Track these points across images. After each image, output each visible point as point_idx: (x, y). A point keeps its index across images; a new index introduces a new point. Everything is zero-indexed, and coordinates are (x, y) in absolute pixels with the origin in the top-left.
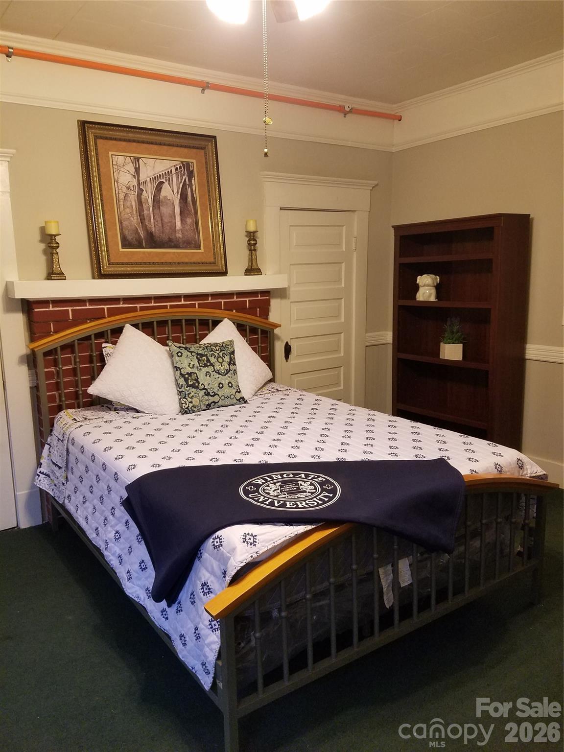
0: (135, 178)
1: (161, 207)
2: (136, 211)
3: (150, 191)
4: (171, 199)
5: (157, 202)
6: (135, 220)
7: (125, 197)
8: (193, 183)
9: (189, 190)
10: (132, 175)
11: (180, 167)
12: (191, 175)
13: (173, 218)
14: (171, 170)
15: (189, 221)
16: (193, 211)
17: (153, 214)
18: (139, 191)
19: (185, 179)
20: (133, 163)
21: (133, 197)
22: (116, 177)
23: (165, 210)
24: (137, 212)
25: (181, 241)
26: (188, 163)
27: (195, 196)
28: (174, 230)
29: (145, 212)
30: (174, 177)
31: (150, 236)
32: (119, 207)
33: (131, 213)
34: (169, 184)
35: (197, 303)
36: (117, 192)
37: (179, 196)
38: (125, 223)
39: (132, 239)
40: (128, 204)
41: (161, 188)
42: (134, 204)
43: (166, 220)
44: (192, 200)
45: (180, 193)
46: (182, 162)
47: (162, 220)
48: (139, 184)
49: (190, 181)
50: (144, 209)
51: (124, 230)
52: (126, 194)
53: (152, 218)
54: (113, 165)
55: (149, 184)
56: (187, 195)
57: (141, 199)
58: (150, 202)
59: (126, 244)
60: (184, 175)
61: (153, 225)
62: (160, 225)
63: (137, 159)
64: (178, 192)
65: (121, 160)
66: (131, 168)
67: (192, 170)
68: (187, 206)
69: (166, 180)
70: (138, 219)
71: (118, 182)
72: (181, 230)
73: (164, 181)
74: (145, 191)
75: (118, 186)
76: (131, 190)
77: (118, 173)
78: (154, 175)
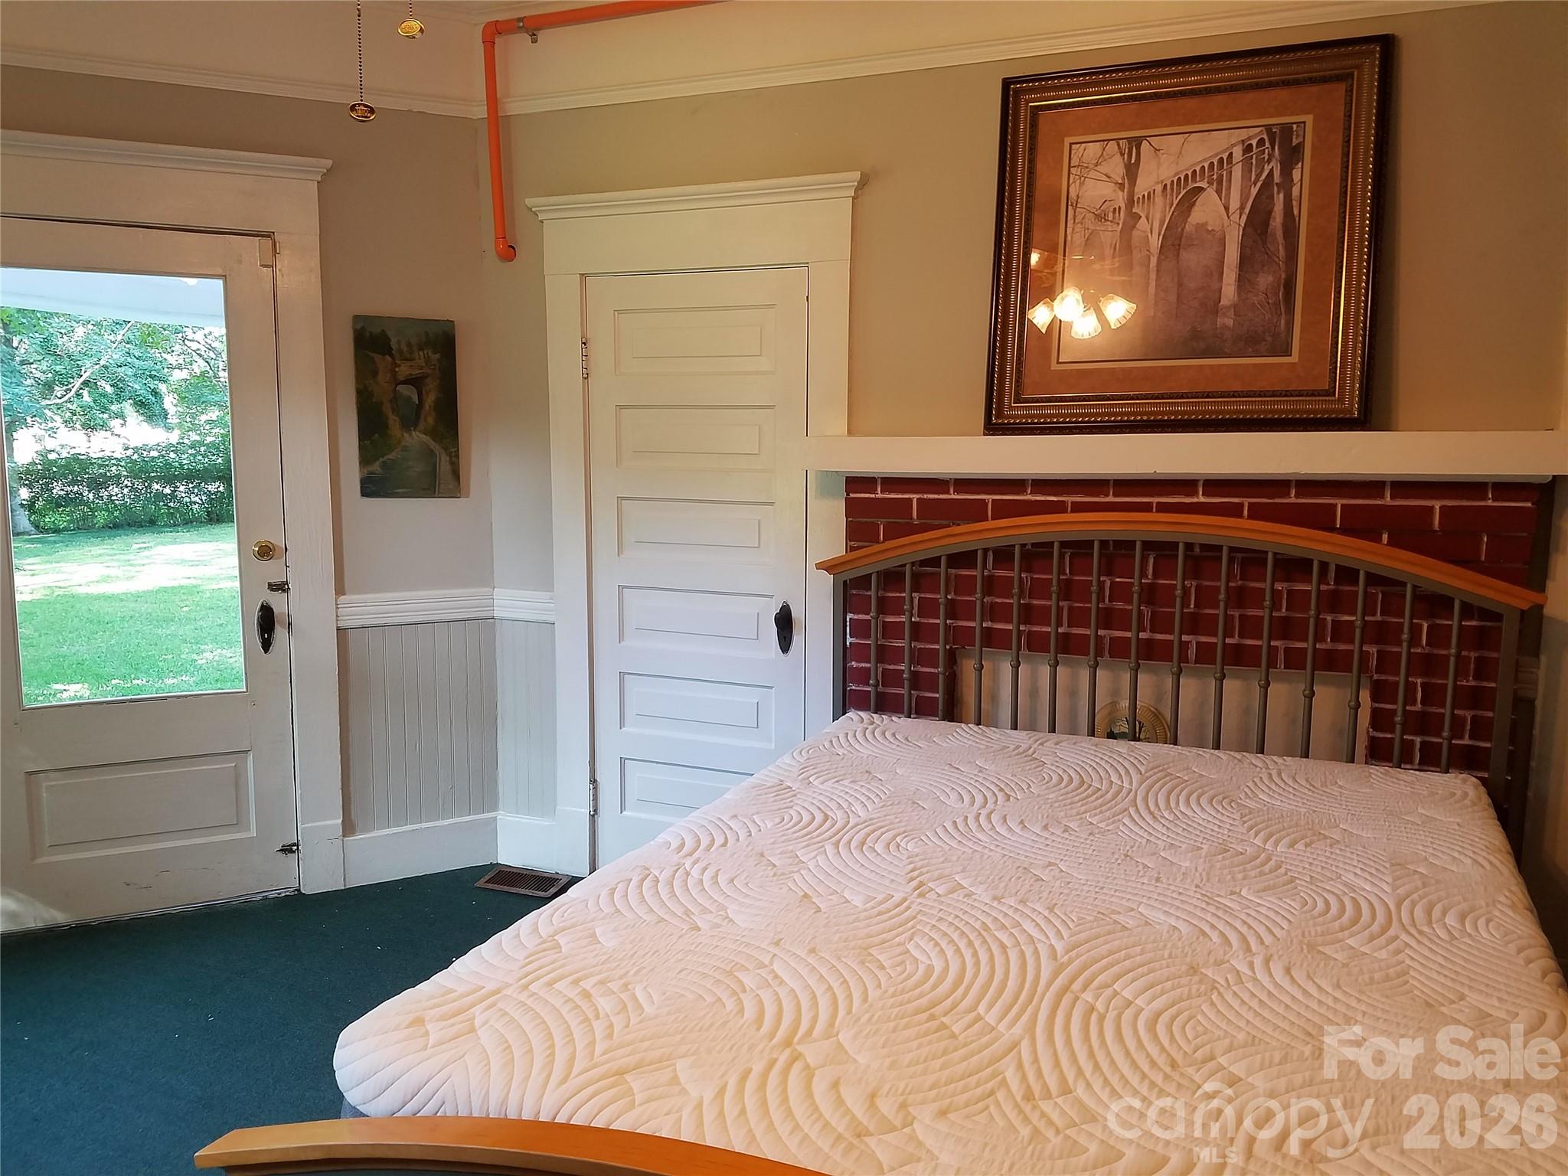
0: (1123, 191)
1: (1184, 253)
3: (1158, 216)
4: (1217, 229)
5: (1174, 240)
7: (1089, 240)
8: (1296, 179)
9: (1279, 199)
10: (1116, 183)
11: (1261, 142)
12: (1292, 155)
13: (1217, 276)
14: (1231, 154)
15: (1265, 280)
16: (1282, 252)
17: (1158, 271)
18: (1129, 219)
19: (1271, 171)
20: (1122, 155)
21: (1109, 239)
22: (1073, 194)
23: (1193, 258)
25: (1227, 335)
26: (1287, 129)
27: (1296, 212)
28: (1212, 307)
30: (1237, 172)
34: (1219, 192)
35: (1246, 501)
36: (1070, 231)
37: (1244, 217)
41: (1194, 203)
43: (1191, 282)
44: (1284, 223)
45: (1247, 211)
46: (1268, 128)
47: (1179, 284)
48: (1130, 202)
49: (1287, 172)
50: (1135, 264)
52: (1093, 231)
53: (1153, 284)
54: (1070, 167)
55: (1159, 200)
56: (1270, 212)
57: (1130, 240)
58: (1155, 242)
60: (1269, 161)
61: (1151, 301)
62: (1173, 299)
63: (1137, 142)
64: (1242, 208)
65: (1093, 150)
66: (1116, 167)
67: (1299, 144)
68: (1264, 243)
69: (1210, 183)
71: (1075, 207)
72: (1235, 306)
73: (1204, 184)
74: (1143, 219)
75: (1075, 216)
76: (1106, 220)
77: (1082, 184)
78: (1177, 174)
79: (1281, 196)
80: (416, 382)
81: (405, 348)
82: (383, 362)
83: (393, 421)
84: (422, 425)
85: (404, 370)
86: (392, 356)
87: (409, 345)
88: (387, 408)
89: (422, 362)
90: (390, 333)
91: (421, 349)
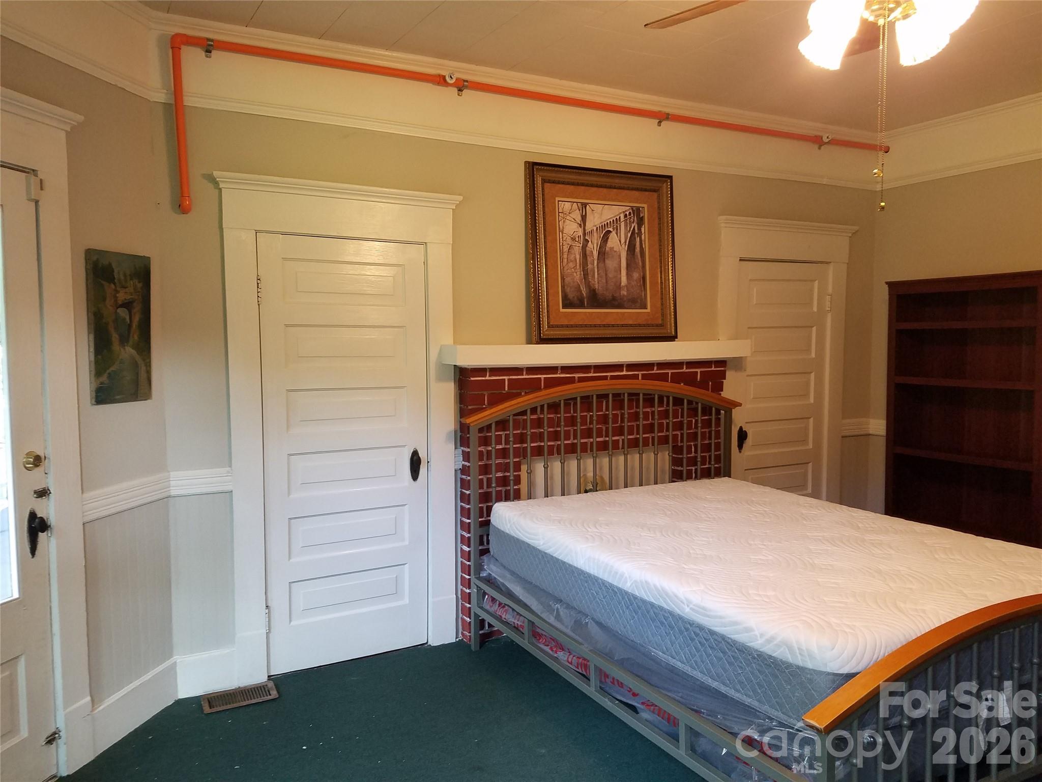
0: (581, 228)
1: (606, 260)
2: (580, 265)
3: (596, 241)
4: (618, 251)
5: (602, 254)
6: (578, 276)
7: (569, 249)
8: (643, 232)
9: (638, 240)
10: (578, 224)
11: (630, 212)
12: (641, 222)
13: (619, 272)
14: (620, 217)
15: (636, 275)
16: (640, 264)
17: (598, 268)
18: (584, 242)
19: (634, 226)
20: (580, 210)
21: (577, 250)
22: (561, 227)
23: (610, 263)
24: (580, 267)
25: (625, 299)
26: (638, 209)
27: (644, 247)
28: (619, 287)
29: (590, 266)
30: (623, 224)
31: (593, 293)
32: (562, 262)
33: (575, 267)
34: (617, 234)
35: (640, 373)
36: (561, 244)
37: (627, 246)
38: (568, 280)
39: (574, 297)
40: (572, 257)
41: (608, 238)
42: (578, 257)
43: (610, 275)
44: (640, 251)
45: (627, 243)
46: (632, 207)
47: (606, 275)
48: (584, 234)
49: (639, 229)
50: (589, 263)
51: (566, 287)
52: (571, 245)
53: (596, 274)
54: (559, 213)
55: (595, 234)
56: (635, 245)
57: (586, 251)
58: (595, 253)
59: (568, 304)
60: (633, 222)
61: (596, 281)
62: (604, 281)
63: (585, 205)
64: (625, 242)
65: (568, 205)
66: (577, 215)
67: (642, 217)
68: (634, 258)
69: (613, 229)
70: (581, 274)
71: (563, 233)
72: (626, 286)
73: (611, 229)
74: (590, 242)
75: (563, 238)
76: (576, 241)
77: (564, 222)
78: (601, 223)
79: (638, 238)
81: (122, 278)
82: (109, 288)
83: (115, 337)
84: (131, 343)
85: (122, 296)
86: (115, 284)
87: (125, 275)
88: (111, 329)
89: (131, 290)
90: (114, 265)
91: (131, 279)
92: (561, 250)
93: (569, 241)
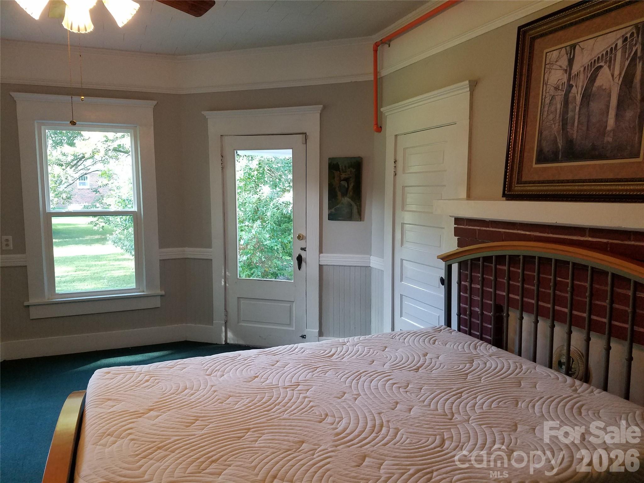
0: (566, 73)
1: (591, 103)
2: (560, 115)
3: (581, 84)
4: (608, 86)
5: (587, 96)
6: (556, 128)
7: (550, 101)
9: (639, 66)
10: (564, 70)
11: (632, 34)
13: (605, 114)
14: (616, 45)
15: (629, 114)
16: (639, 97)
17: (579, 114)
18: (568, 88)
19: (636, 50)
20: (567, 54)
21: (559, 99)
22: (546, 78)
23: (596, 106)
24: (560, 117)
28: (602, 132)
29: (570, 114)
30: (619, 53)
31: (570, 143)
32: (542, 115)
33: (554, 120)
34: (609, 67)
36: (544, 97)
37: (621, 79)
38: (545, 133)
39: (548, 151)
40: (553, 109)
41: (597, 75)
42: (559, 106)
43: (594, 120)
45: (623, 75)
46: (636, 26)
47: (589, 120)
48: (569, 79)
50: (570, 110)
51: (542, 141)
52: (554, 96)
53: (577, 121)
54: (545, 65)
55: (582, 76)
56: (634, 75)
57: (568, 98)
58: (579, 98)
59: (542, 158)
60: (635, 45)
61: (577, 129)
62: (586, 127)
63: (573, 47)
64: (620, 74)
65: (555, 54)
66: (564, 62)
68: (630, 91)
69: (606, 62)
71: (547, 85)
72: (614, 130)
73: (602, 64)
74: (574, 87)
75: (546, 90)
76: (559, 90)
77: (550, 72)
78: (590, 60)
79: (641, 64)
80: (347, 180)
81: (344, 168)
82: (336, 173)
83: (339, 194)
84: (348, 195)
85: (343, 176)
86: (340, 171)
87: (345, 167)
88: (337, 189)
89: (349, 173)
90: (339, 163)
91: (349, 168)
92: (543, 103)
93: (552, 92)
